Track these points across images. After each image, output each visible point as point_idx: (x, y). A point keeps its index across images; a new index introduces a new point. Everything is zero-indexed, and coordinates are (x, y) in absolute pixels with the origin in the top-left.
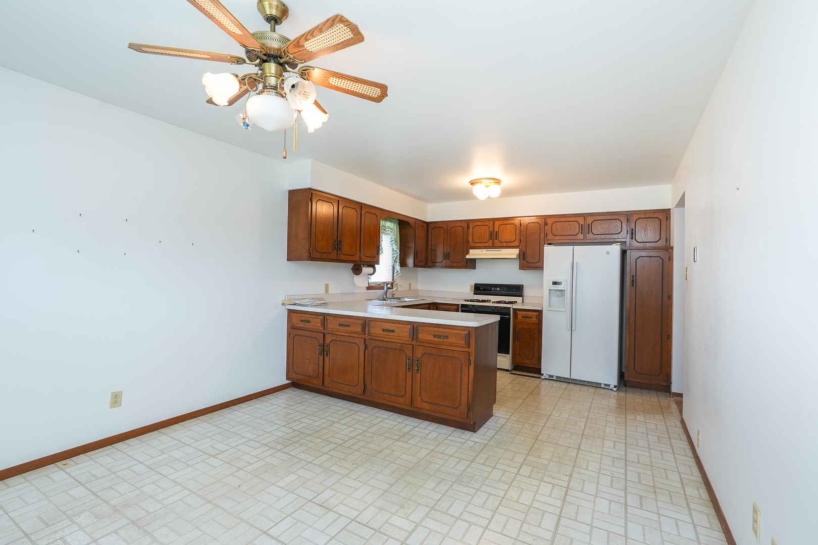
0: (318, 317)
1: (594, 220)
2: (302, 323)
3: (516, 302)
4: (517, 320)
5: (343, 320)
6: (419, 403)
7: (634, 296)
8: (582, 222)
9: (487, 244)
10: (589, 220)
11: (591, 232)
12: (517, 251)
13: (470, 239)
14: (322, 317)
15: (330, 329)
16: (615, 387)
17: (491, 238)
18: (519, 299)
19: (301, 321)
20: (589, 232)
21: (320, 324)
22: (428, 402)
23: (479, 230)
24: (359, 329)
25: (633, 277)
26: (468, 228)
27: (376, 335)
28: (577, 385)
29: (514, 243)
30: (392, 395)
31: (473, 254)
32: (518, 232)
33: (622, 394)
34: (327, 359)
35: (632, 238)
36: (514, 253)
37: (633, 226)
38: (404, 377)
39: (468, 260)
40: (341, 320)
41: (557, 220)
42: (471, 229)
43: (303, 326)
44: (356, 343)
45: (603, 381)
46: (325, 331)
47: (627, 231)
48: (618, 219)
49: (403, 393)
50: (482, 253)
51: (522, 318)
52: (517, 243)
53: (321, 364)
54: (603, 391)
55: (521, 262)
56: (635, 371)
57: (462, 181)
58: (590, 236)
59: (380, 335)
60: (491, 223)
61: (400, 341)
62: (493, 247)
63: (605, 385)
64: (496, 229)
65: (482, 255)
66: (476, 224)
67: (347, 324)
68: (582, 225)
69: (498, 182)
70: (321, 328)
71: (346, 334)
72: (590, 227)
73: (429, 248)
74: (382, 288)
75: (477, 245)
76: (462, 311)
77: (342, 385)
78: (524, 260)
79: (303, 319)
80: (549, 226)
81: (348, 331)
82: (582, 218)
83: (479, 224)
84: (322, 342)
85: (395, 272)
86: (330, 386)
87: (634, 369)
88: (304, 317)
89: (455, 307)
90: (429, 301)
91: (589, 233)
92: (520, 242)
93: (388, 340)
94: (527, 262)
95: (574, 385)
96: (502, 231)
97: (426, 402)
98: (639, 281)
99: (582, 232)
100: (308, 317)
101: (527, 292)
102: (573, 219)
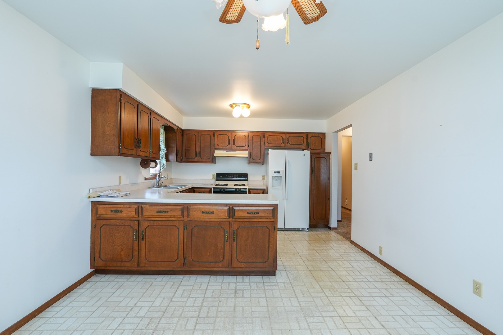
0: (132, 206)
1: (290, 136)
2: (112, 213)
5: (161, 207)
6: (235, 264)
7: (313, 178)
8: (284, 137)
9: (227, 147)
10: (288, 135)
11: (289, 142)
12: (246, 152)
13: (215, 143)
14: (136, 207)
15: (146, 216)
16: (308, 229)
17: (230, 143)
19: (112, 211)
20: (287, 142)
21: (134, 213)
22: (243, 262)
23: (221, 138)
24: (178, 213)
25: (313, 169)
26: (214, 136)
27: (195, 217)
28: (288, 231)
29: (245, 147)
30: (211, 262)
31: (217, 153)
32: (247, 140)
33: (312, 233)
34: (143, 244)
35: (309, 147)
36: (245, 154)
37: (309, 141)
38: (223, 246)
39: (213, 157)
40: (158, 207)
41: (270, 134)
42: (216, 136)
43: (113, 216)
44: (175, 226)
45: (301, 227)
46: (140, 218)
47: (306, 143)
48: (302, 136)
49: (221, 259)
50: (224, 153)
53: (136, 248)
54: (301, 232)
55: (249, 159)
57: (225, 105)
58: (288, 145)
59: (199, 217)
60: (230, 133)
61: (217, 220)
62: (231, 149)
63: (302, 229)
64: (233, 138)
65: (223, 154)
66: (219, 133)
67: (166, 210)
69: (248, 106)
70: (136, 216)
71: (164, 219)
72: (288, 139)
73: (184, 148)
74: (155, 178)
75: (220, 147)
76: (214, 192)
77: (160, 263)
78: (251, 158)
79: (113, 209)
80: (266, 138)
81: (166, 217)
82: (284, 134)
83: (221, 133)
84: (137, 228)
85: (162, 166)
86: (147, 266)
87: (314, 218)
88: (114, 208)
89: (208, 190)
90: (189, 186)
92: (249, 146)
93: (206, 220)
94: (253, 159)
95: (290, 232)
96: (237, 139)
97: (241, 262)
98: (316, 171)
99: (284, 142)
100: (119, 207)
101: (249, 178)
102: (279, 135)
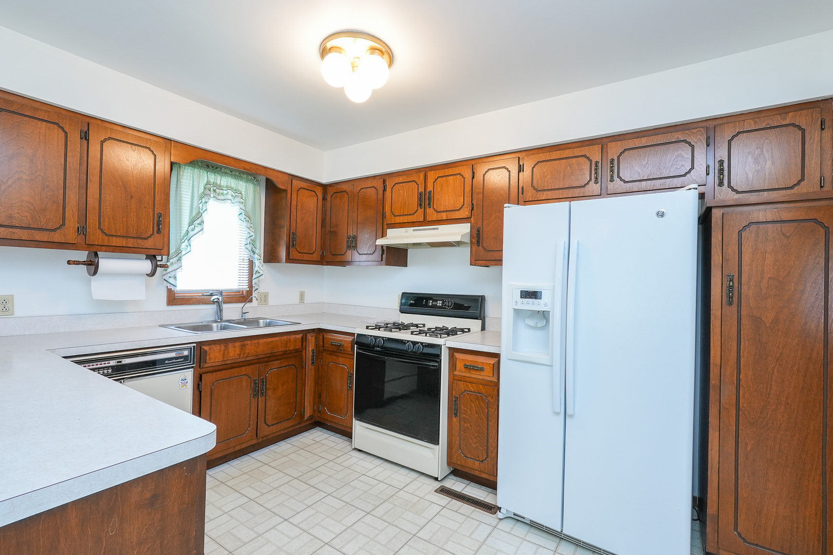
1: (625, 150)
3: (469, 330)
4: (456, 373)
7: (735, 329)
8: (596, 156)
9: (414, 218)
10: (614, 149)
11: (619, 176)
12: (466, 228)
13: (388, 209)
17: (421, 205)
18: (475, 324)
20: (612, 176)
23: (401, 192)
25: (731, 280)
26: (385, 189)
29: (461, 212)
31: (392, 237)
32: (468, 189)
35: (721, 184)
37: (722, 153)
39: (385, 248)
41: (543, 157)
42: (389, 191)
47: (708, 167)
48: (685, 141)
50: (407, 233)
51: (463, 370)
52: (465, 213)
55: (474, 249)
56: (739, 535)
58: (616, 185)
60: (422, 175)
62: (425, 222)
64: (430, 187)
65: (407, 238)
66: (397, 180)
68: (597, 163)
72: (614, 166)
73: (327, 229)
75: (398, 220)
78: (477, 244)
82: (597, 148)
83: (401, 179)
87: (736, 529)
91: (612, 180)
92: (472, 209)
94: (484, 249)
96: (439, 189)
98: (748, 291)
99: (596, 178)
101: (489, 309)
102: (577, 152)
